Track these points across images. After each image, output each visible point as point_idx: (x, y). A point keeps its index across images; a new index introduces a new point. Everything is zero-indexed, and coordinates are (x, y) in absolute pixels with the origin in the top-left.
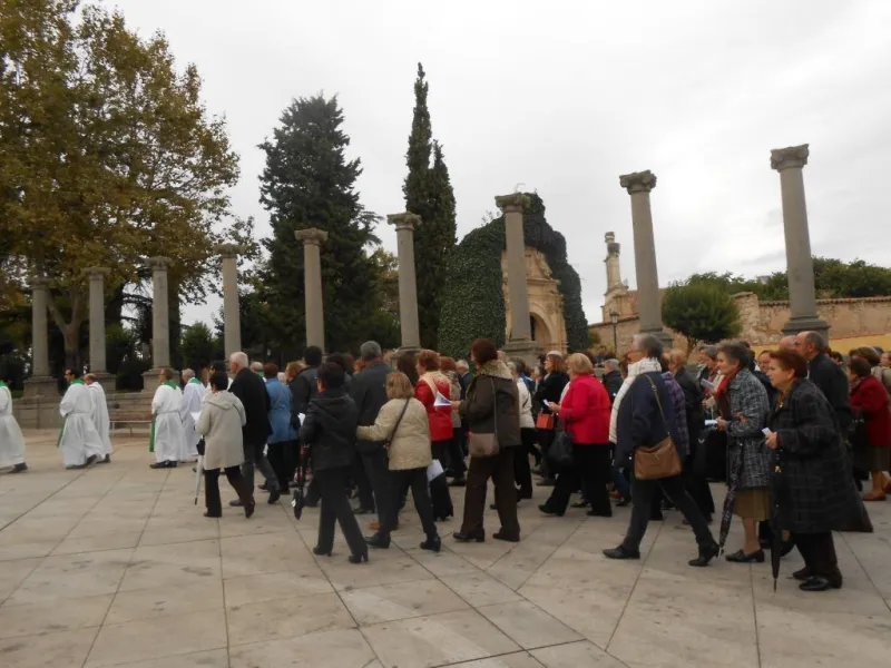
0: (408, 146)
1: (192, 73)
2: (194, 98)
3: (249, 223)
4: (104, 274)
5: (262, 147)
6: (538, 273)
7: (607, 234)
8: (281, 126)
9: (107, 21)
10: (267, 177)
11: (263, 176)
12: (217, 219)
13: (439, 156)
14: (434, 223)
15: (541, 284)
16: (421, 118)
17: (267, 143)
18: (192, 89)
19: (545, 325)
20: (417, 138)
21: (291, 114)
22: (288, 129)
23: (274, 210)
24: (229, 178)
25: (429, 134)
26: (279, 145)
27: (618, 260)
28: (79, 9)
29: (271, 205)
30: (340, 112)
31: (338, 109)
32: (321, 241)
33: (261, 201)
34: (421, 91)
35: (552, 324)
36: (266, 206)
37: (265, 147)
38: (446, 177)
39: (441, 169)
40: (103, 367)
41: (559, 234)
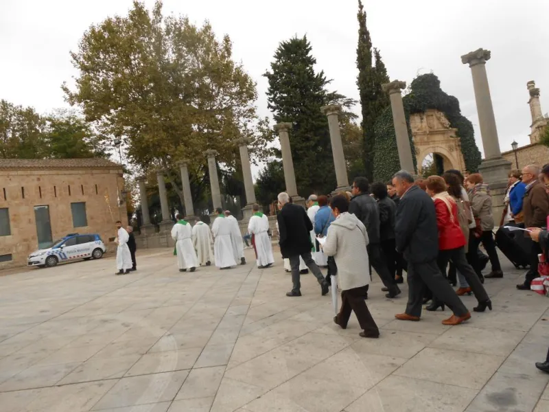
0: (357, 56)
1: (227, 40)
2: (229, 54)
3: (266, 121)
4: (186, 163)
5: (265, 75)
6: (440, 126)
7: (529, 83)
8: (275, 60)
9: (176, 23)
10: (271, 92)
11: (268, 92)
12: (249, 121)
13: (378, 57)
14: (377, 102)
15: (443, 133)
16: (364, 35)
17: (267, 73)
18: (228, 50)
19: (449, 160)
20: (362, 49)
21: (280, 52)
22: (279, 61)
23: (276, 113)
24: (251, 97)
25: (370, 45)
26: (276, 73)
27: (538, 101)
28: (163, 20)
29: (274, 109)
30: (309, 44)
31: (307, 43)
32: (289, 129)
33: (268, 107)
34: (362, 18)
35: (454, 158)
36: (272, 110)
37: (267, 75)
38: (385, 71)
39: (380, 66)
40: (192, 213)
41: (452, 97)
